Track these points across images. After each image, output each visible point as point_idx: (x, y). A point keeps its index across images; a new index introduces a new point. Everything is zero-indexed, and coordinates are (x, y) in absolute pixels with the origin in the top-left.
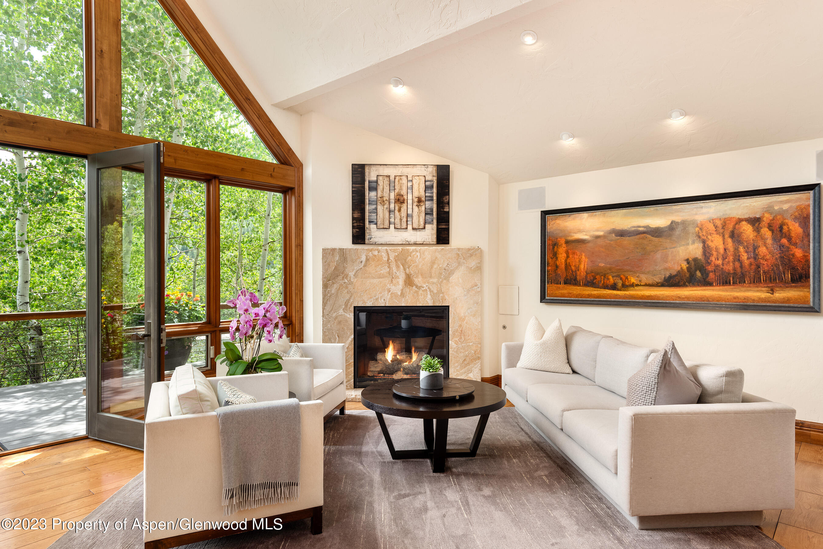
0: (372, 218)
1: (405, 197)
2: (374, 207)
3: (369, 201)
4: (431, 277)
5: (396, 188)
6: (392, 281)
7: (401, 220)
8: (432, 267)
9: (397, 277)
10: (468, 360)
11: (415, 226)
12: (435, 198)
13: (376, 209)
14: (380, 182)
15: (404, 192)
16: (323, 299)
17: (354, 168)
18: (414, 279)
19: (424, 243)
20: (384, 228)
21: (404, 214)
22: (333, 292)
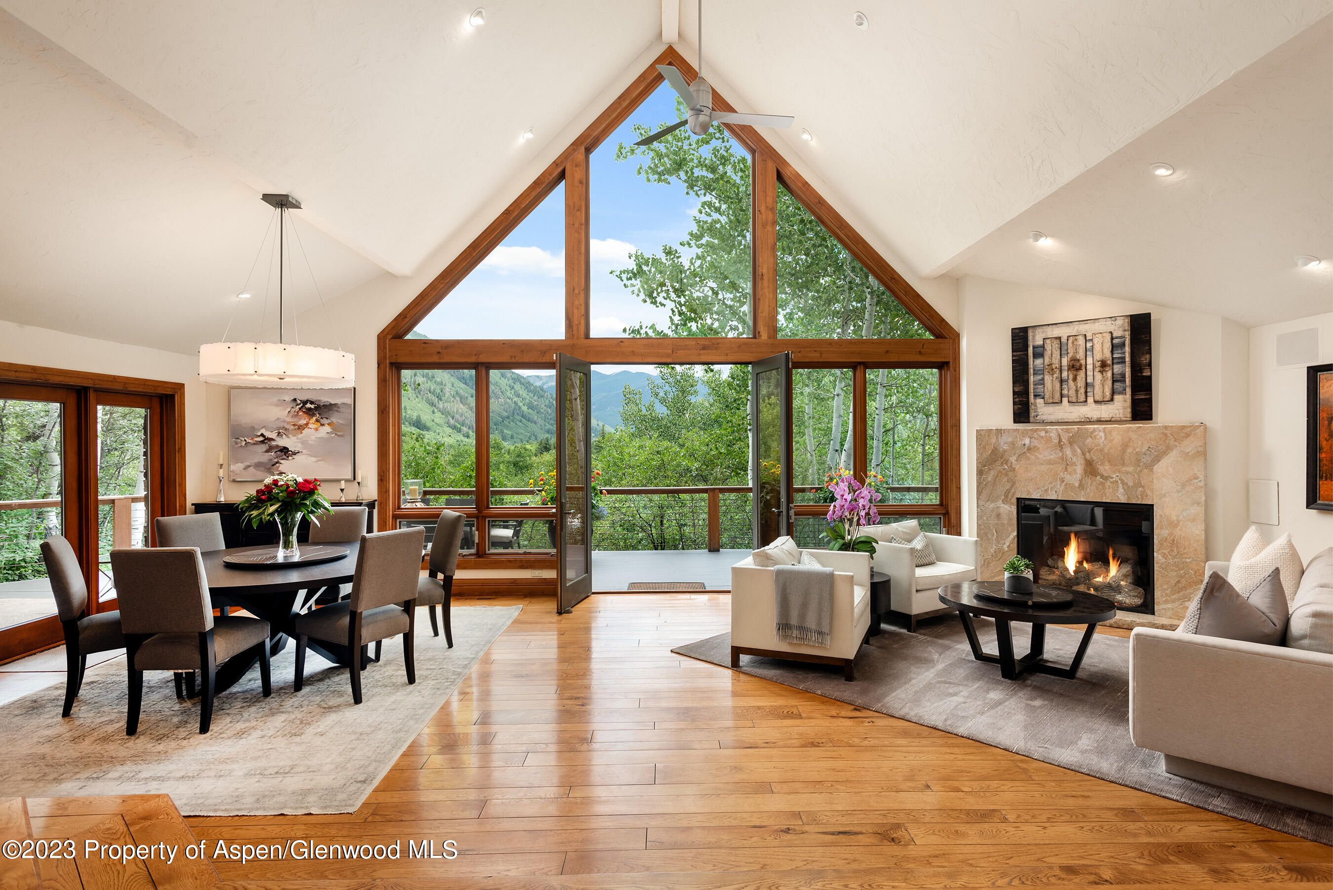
0: (1038, 390)
1: (1083, 362)
2: (1040, 377)
3: (1034, 370)
4: (1123, 464)
5: (1069, 351)
6: (1066, 468)
7: (1077, 391)
8: (1124, 451)
9: (1074, 464)
10: (1183, 582)
11: (1098, 398)
12: (1128, 359)
13: (1043, 379)
14: (1048, 347)
15: (1081, 355)
16: (978, 487)
17: (1015, 333)
18: (1098, 466)
19: (1113, 419)
20: (1053, 403)
21: (1081, 383)
22: (989, 479)
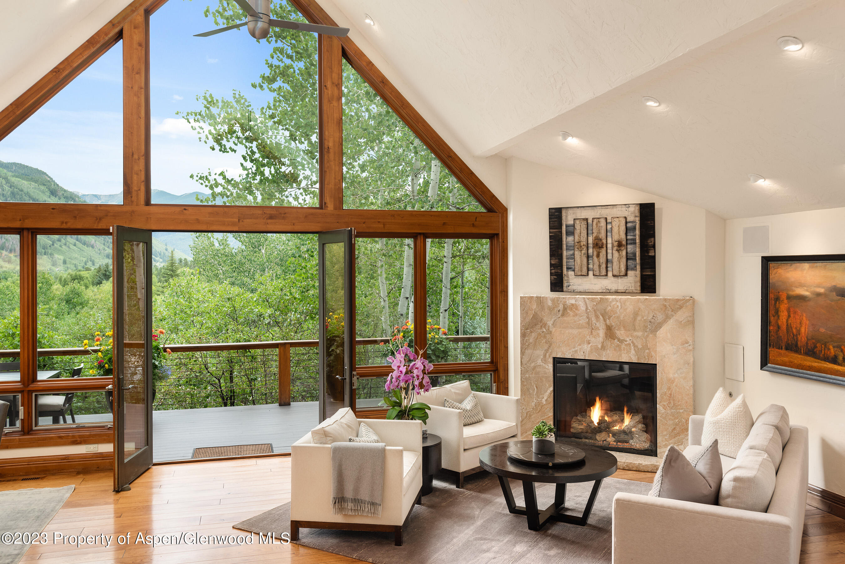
0: (570, 264)
1: (604, 241)
2: (571, 252)
3: (567, 246)
4: (635, 330)
5: (594, 231)
6: (592, 332)
7: (600, 266)
8: (635, 319)
9: (598, 329)
10: (678, 429)
11: (616, 273)
12: (638, 241)
13: (574, 254)
14: (577, 226)
15: (603, 235)
16: (522, 348)
17: (552, 212)
18: (616, 331)
19: (627, 291)
20: (582, 275)
21: (603, 260)
22: (531, 341)
